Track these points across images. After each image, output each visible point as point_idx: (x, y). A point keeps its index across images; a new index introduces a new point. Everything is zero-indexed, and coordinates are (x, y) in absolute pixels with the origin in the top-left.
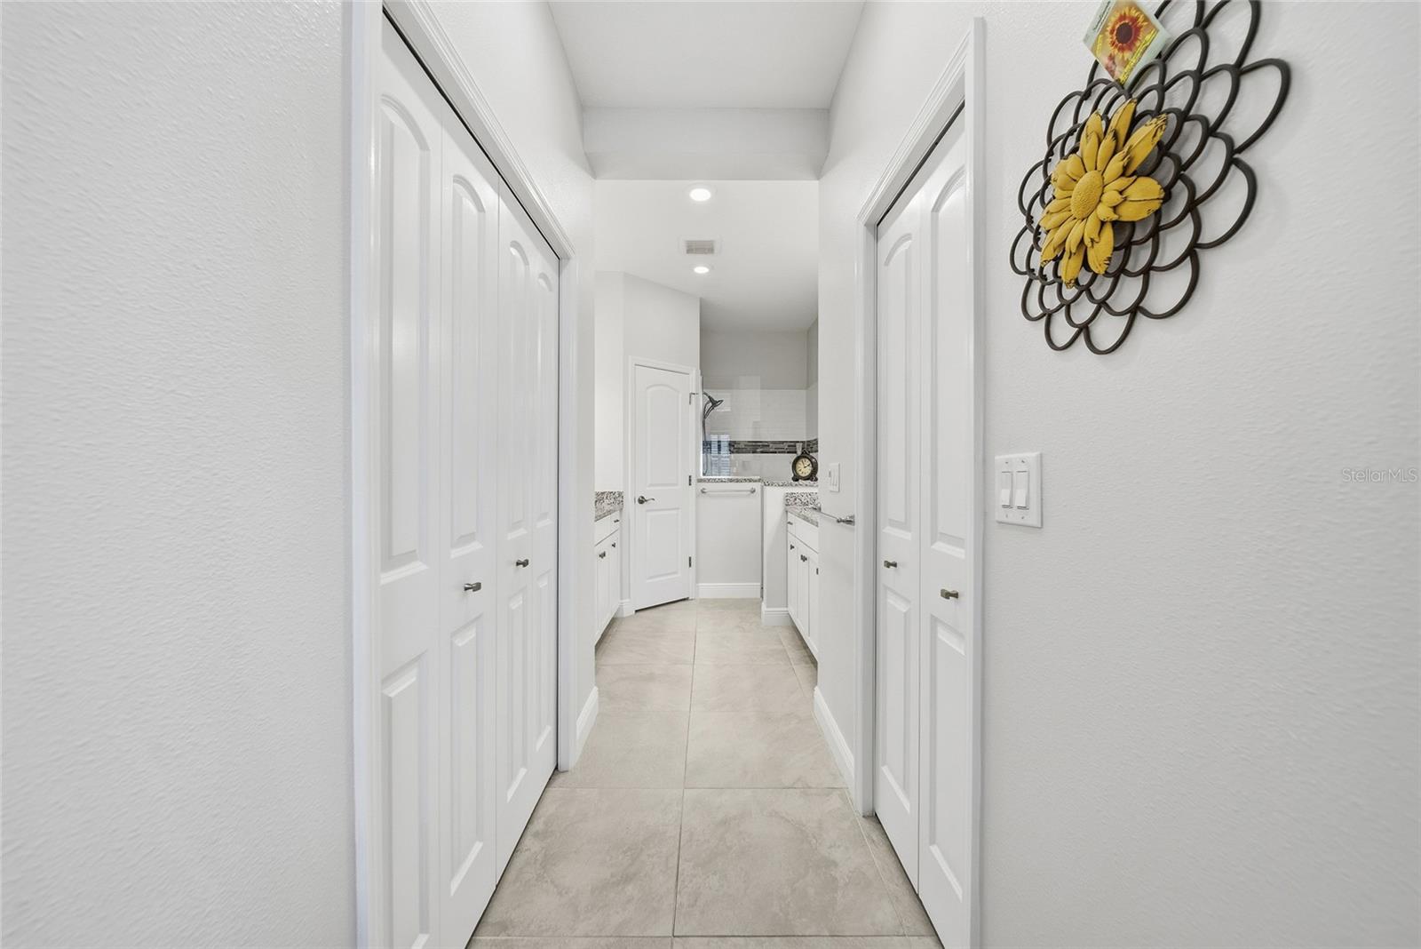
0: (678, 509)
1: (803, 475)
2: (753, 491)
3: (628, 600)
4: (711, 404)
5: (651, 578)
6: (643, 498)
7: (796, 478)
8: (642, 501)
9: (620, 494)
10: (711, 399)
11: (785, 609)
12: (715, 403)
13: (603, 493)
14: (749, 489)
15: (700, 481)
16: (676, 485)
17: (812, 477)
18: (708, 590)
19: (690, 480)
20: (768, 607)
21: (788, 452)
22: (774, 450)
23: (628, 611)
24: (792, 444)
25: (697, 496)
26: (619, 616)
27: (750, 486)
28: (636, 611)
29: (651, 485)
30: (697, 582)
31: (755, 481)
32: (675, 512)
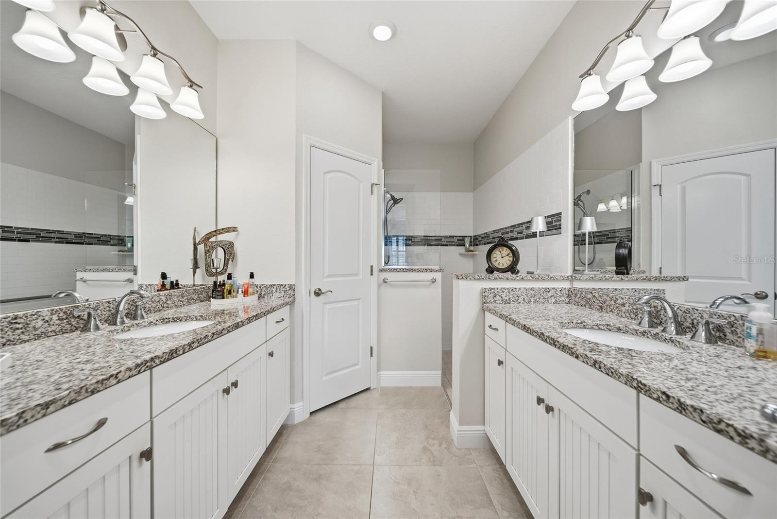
0: (359, 299)
1: (500, 267)
2: (434, 281)
3: (301, 404)
4: (392, 202)
5: (328, 374)
6: (320, 290)
7: (491, 270)
8: (318, 293)
9: (292, 287)
10: (393, 197)
11: (481, 428)
12: (396, 201)
13: (273, 286)
14: (430, 279)
15: (381, 271)
16: (357, 275)
17: (512, 269)
18: (391, 378)
19: (372, 271)
20: (461, 424)
21: (457, 245)
22: (445, 243)
23: (301, 413)
24: (461, 238)
25: (379, 286)
26: (290, 423)
27: (429, 276)
28: (311, 413)
29: (329, 276)
30: (379, 370)
31: (437, 271)
32: (356, 303)
